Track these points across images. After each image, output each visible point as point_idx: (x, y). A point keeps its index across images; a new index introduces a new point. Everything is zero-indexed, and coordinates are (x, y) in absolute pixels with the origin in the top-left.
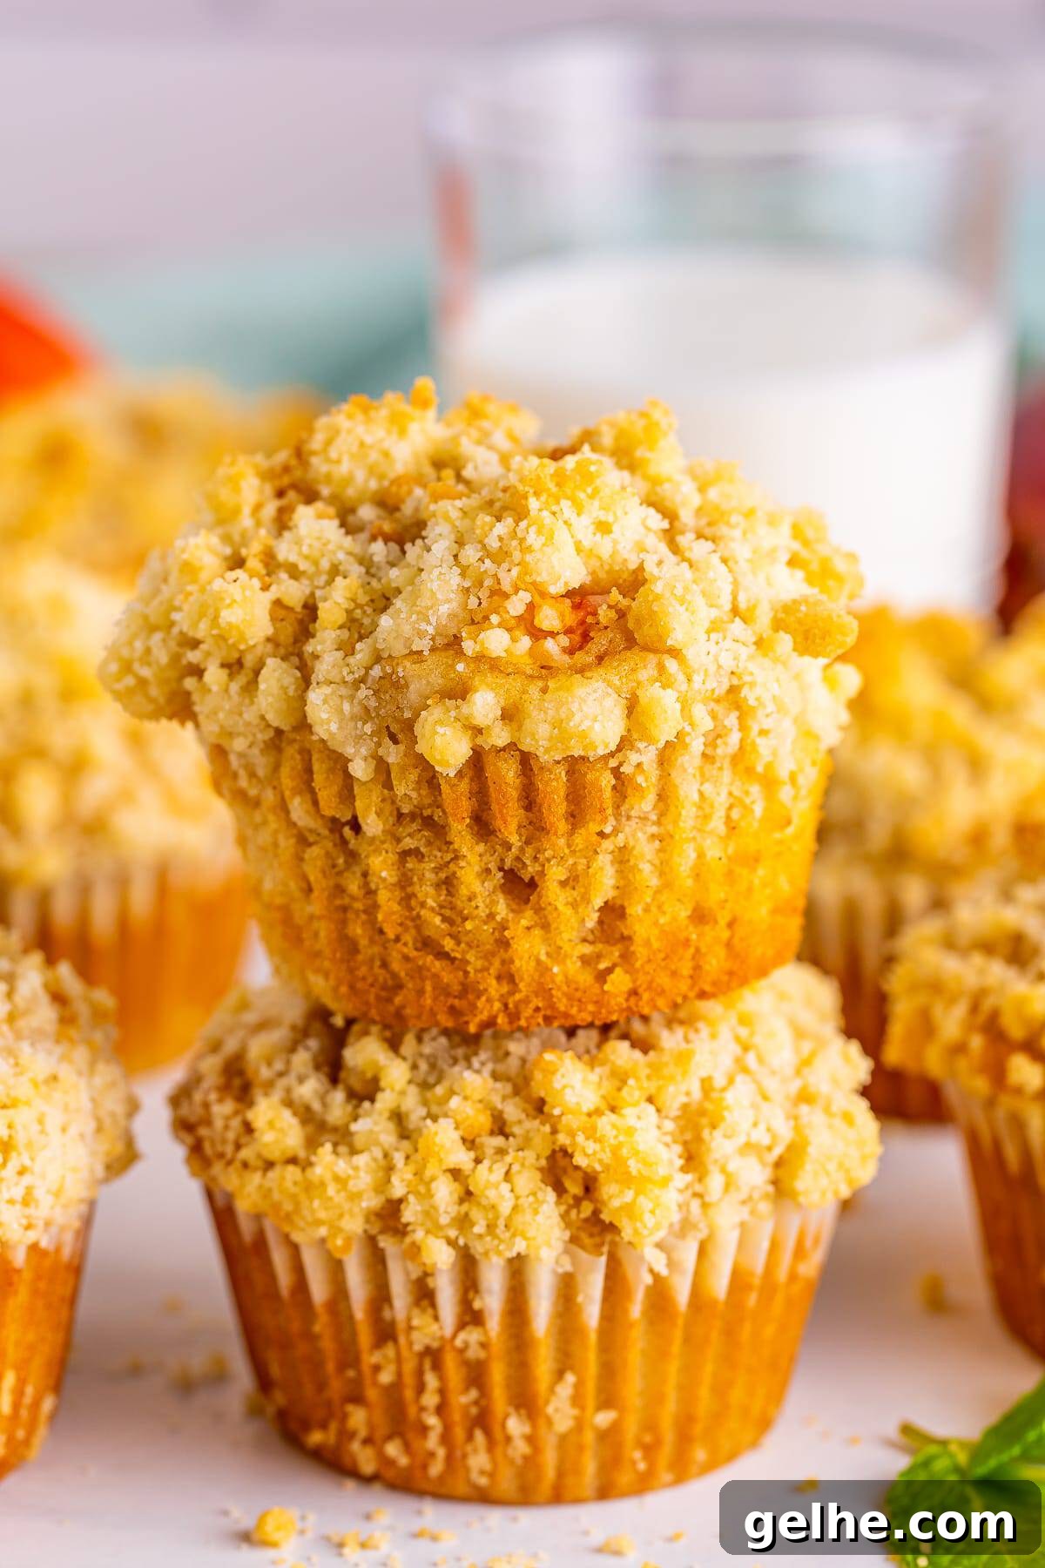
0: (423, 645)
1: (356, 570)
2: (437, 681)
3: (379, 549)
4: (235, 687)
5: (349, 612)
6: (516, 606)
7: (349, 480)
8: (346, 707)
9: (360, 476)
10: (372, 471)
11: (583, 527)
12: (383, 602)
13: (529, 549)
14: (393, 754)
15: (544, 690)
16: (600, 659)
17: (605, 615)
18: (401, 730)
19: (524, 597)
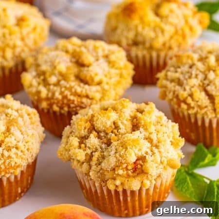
0: (109, 170)
1: (100, 149)
2: (111, 176)
3: (104, 146)
4: (79, 165)
5: (98, 158)
6: (124, 166)
7: (100, 127)
8: (96, 176)
9: (102, 127)
10: (104, 126)
11: (136, 151)
12: (103, 157)
13: (127, 157)
14: (103, 184)
15: (128, 181)
16: (138, 174)
17: (139, 166)
18: (105, 181)
19: (126, 165)
